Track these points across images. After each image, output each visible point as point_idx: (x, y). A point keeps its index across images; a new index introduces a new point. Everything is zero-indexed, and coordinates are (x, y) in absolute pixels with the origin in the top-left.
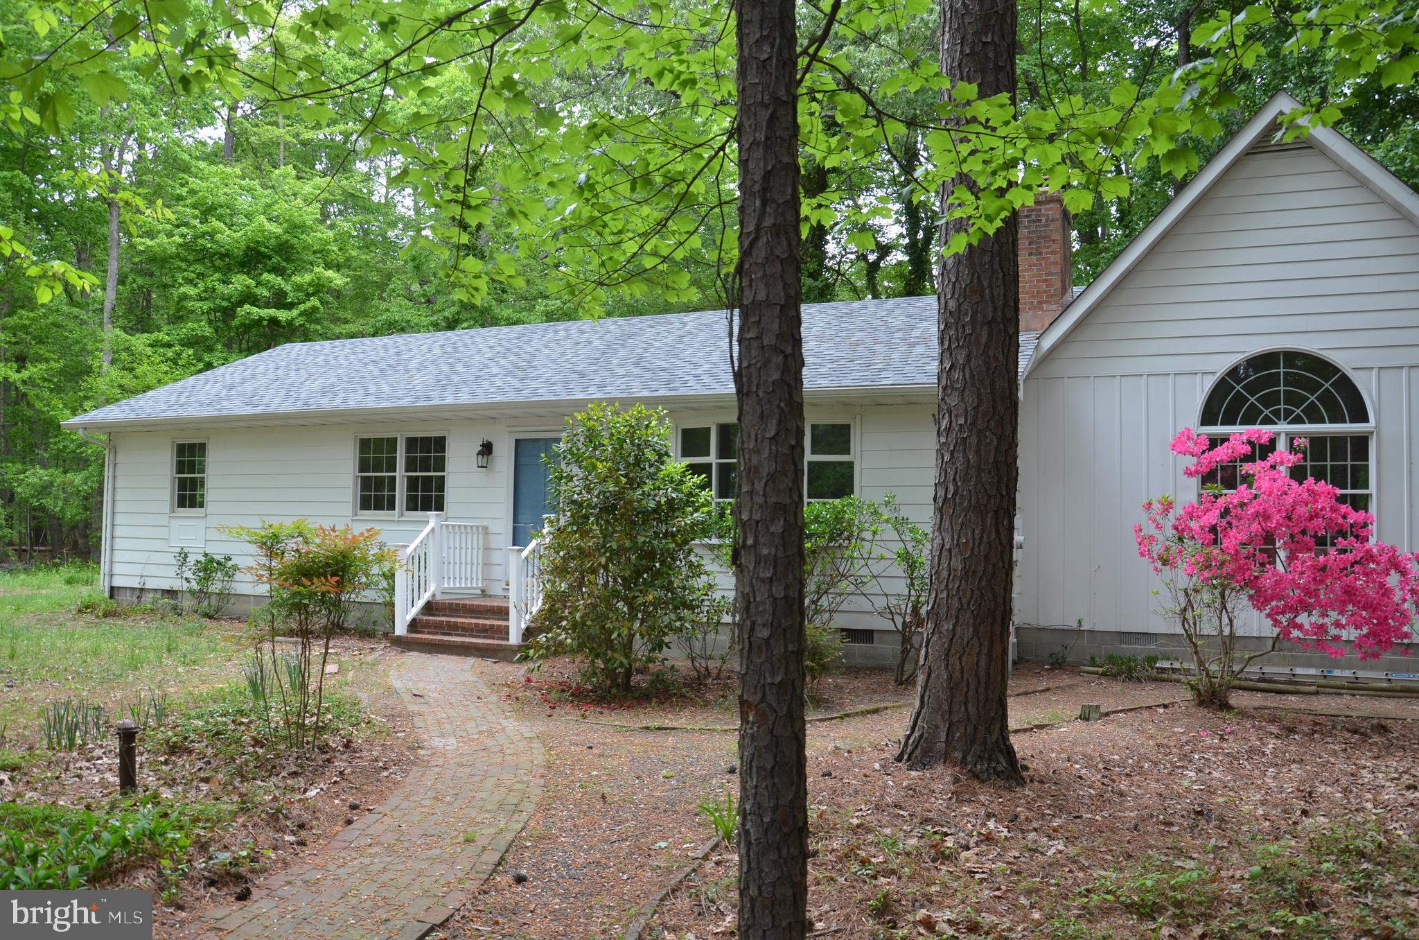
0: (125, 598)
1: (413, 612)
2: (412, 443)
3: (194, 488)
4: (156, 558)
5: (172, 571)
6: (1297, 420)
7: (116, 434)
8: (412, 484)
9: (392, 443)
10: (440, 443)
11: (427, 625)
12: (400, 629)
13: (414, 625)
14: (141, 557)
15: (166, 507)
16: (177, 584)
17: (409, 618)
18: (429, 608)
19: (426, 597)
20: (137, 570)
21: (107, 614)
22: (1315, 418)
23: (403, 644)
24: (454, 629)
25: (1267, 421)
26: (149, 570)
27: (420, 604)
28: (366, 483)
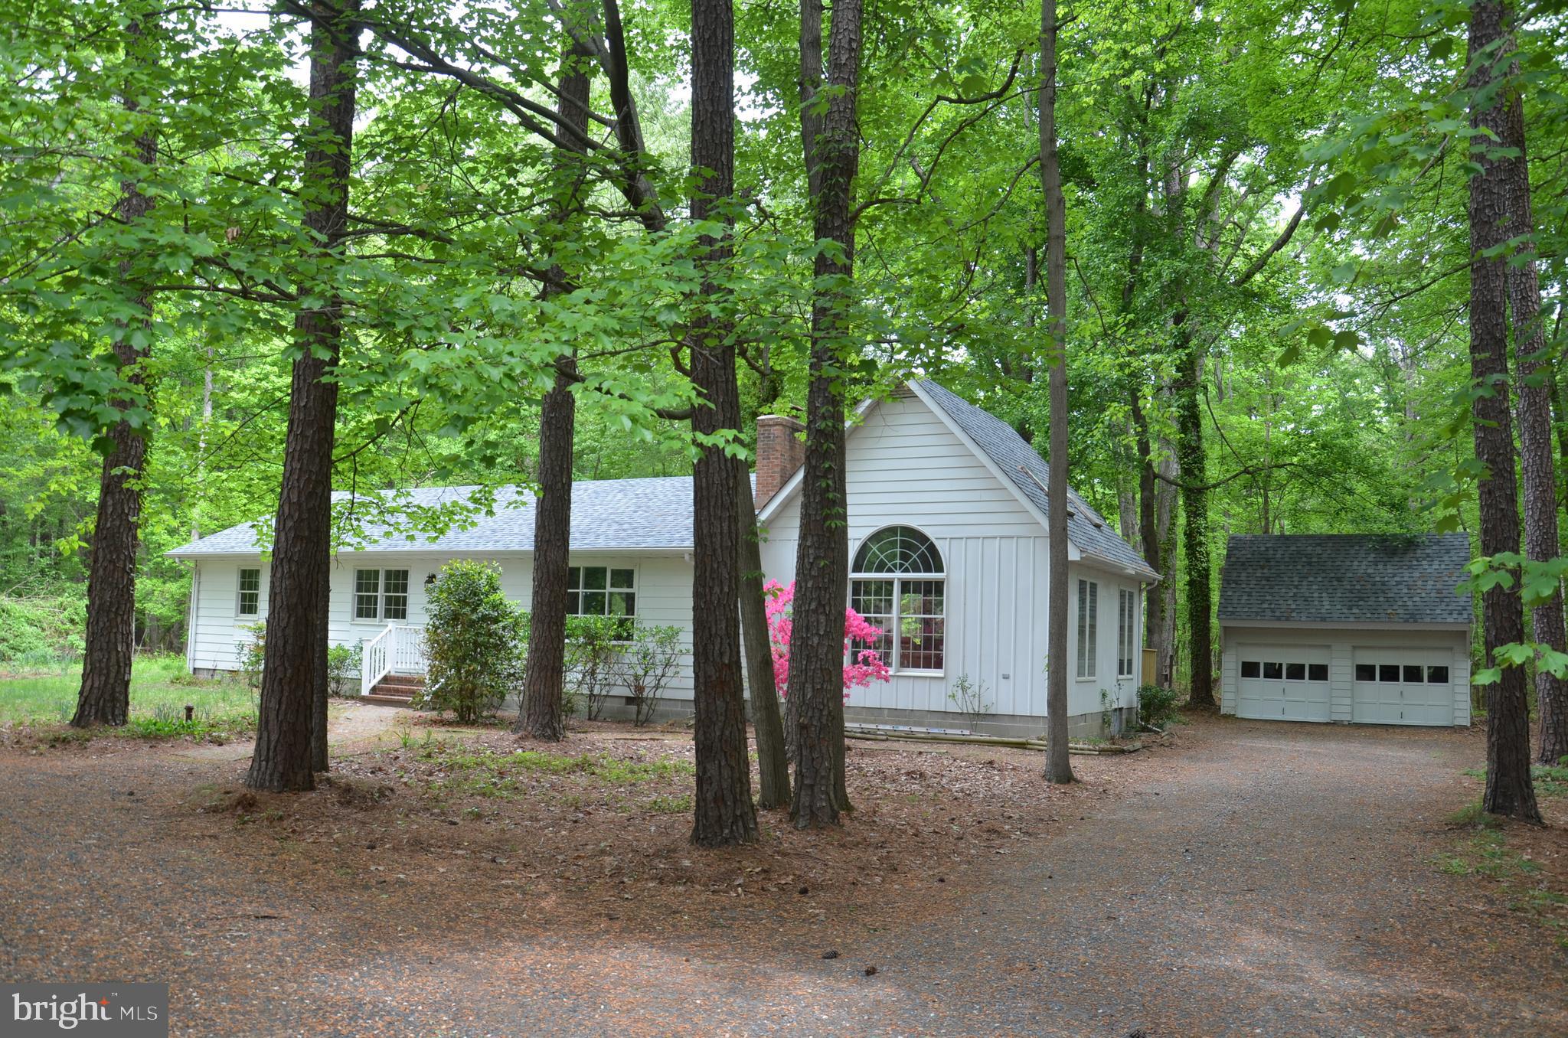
0: (202, 676)
1: (374, 682)
2: (388, 574)
3: (251, 600)
4: (225, 648)
5: (233, 657)
6: (906, 570)
7: (201, 564)
8: (388, 600)
9: (377, 572)
10: (405, 574)
11: (382, 689)
12: (365, 691)
13: (374, 690)
14: (216, 648)
15: (232, 613)
16: (236, 666)
17: (371, 685)
18: (386, 679)
19: (383, 673)
20: (211, 656)
21: (189, 684)
22: (916, 570)
23: (365, 701)
24: (397, 691)
25: (890, 570)
26: (219, 657)
27: (379, 677)
28: (360, 599)
